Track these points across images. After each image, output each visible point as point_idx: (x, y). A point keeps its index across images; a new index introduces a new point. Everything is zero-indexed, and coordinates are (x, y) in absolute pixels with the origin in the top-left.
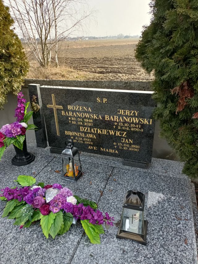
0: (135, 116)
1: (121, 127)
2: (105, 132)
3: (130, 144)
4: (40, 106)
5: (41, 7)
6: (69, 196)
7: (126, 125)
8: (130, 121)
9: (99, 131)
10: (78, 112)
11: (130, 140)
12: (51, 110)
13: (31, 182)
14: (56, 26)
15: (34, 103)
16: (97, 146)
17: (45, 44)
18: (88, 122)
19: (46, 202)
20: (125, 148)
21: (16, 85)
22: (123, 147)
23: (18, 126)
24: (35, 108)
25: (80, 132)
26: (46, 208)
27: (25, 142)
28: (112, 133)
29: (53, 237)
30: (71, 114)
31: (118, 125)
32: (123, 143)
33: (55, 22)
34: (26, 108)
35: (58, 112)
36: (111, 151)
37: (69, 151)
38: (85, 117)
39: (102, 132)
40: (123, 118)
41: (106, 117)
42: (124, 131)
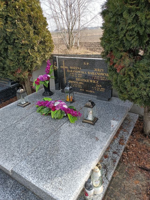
0: (102, 72)
1: (96, 78)
2: (88, 81)
3: (100, 88)
4: (57, 68)
5: (70, 8)
6: (64, 105)
7: (98, 77)
8: (100, 74)
9: (85, 81)
10: (75, 70)
11: (100, 85)
12: (63, 69)
13: (49, 100)
14: (79, 20)
15: (55, 66)
16: (84, 89)
17: (71, 33)
18: (80, 75)
19: (54, 106)
20: (98, 90)
21: (47, 56)
22: (97, 89)
23: (46, 76)
24: (55, 68)
25: (76, 81)
26: (54, 108)
27: (49, 84)
28: (91, 81)
29: (56, 118)
30: (71, 71)
31: (94, 77)
32: (97, 87)
33: (79, 17)
34: (51, 68)
35: (65, 70)
36: (91, 91)
37: (68, 88)
38: (78, 72)
39: (86, 81)
40: (96, 73)
41: (88, 73)
42: (97, 80)
